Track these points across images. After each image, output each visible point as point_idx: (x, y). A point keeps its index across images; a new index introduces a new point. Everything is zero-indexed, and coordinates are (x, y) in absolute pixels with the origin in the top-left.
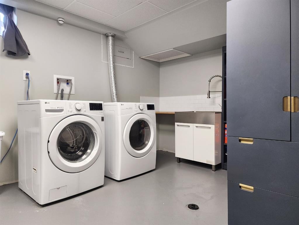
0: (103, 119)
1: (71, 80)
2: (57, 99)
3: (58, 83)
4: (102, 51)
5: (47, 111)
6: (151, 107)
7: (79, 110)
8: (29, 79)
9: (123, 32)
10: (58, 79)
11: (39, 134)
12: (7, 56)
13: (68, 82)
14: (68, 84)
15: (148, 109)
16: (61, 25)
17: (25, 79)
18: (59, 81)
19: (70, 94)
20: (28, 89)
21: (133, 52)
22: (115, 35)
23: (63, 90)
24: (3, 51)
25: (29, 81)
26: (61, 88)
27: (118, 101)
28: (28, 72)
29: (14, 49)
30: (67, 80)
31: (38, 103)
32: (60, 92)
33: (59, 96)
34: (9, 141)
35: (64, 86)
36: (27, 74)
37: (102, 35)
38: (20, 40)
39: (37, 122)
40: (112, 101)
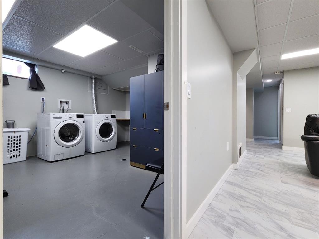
0: (84, 122)
1: (69, 102)
2: (60, 112)
3: (61, 103)
4: (88, 86)
5: (54, 118)
6: (113, 117)
7: (71, 118)
8: (44, 101)
9: (101, 76)
10: (61, 101)
11: (49, 130)
12: (32, 90)
13: (67, 103)
14: (67, 104)
15: (111, 117)
16: (63, 73)
17: (41, 101)
18: (61, 102)
19: (68, 109)
20: (44, 106)
21: (108, 86)
22: (96, 78)
23: (64, 107)
24: (30, 87)
25: (44, 102)
26: (63, 106)
27: (98, 113)
28: (44, 98)
29: (36, 87)
30: (67, 102)
31: (49, 115)
32: (62, 108)
33: (62, 110)
34: (32, 134)
35: (64, 105)
36: (43, 99)
37: (88, 78)
38: (39, 82)
39: (49, 124)
40: (94, 113)
